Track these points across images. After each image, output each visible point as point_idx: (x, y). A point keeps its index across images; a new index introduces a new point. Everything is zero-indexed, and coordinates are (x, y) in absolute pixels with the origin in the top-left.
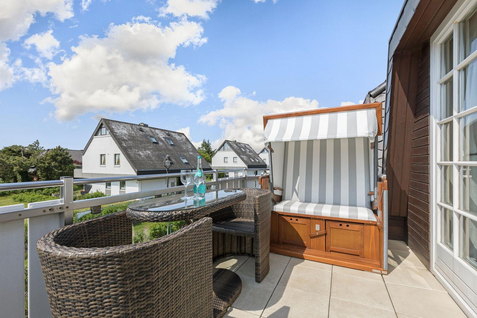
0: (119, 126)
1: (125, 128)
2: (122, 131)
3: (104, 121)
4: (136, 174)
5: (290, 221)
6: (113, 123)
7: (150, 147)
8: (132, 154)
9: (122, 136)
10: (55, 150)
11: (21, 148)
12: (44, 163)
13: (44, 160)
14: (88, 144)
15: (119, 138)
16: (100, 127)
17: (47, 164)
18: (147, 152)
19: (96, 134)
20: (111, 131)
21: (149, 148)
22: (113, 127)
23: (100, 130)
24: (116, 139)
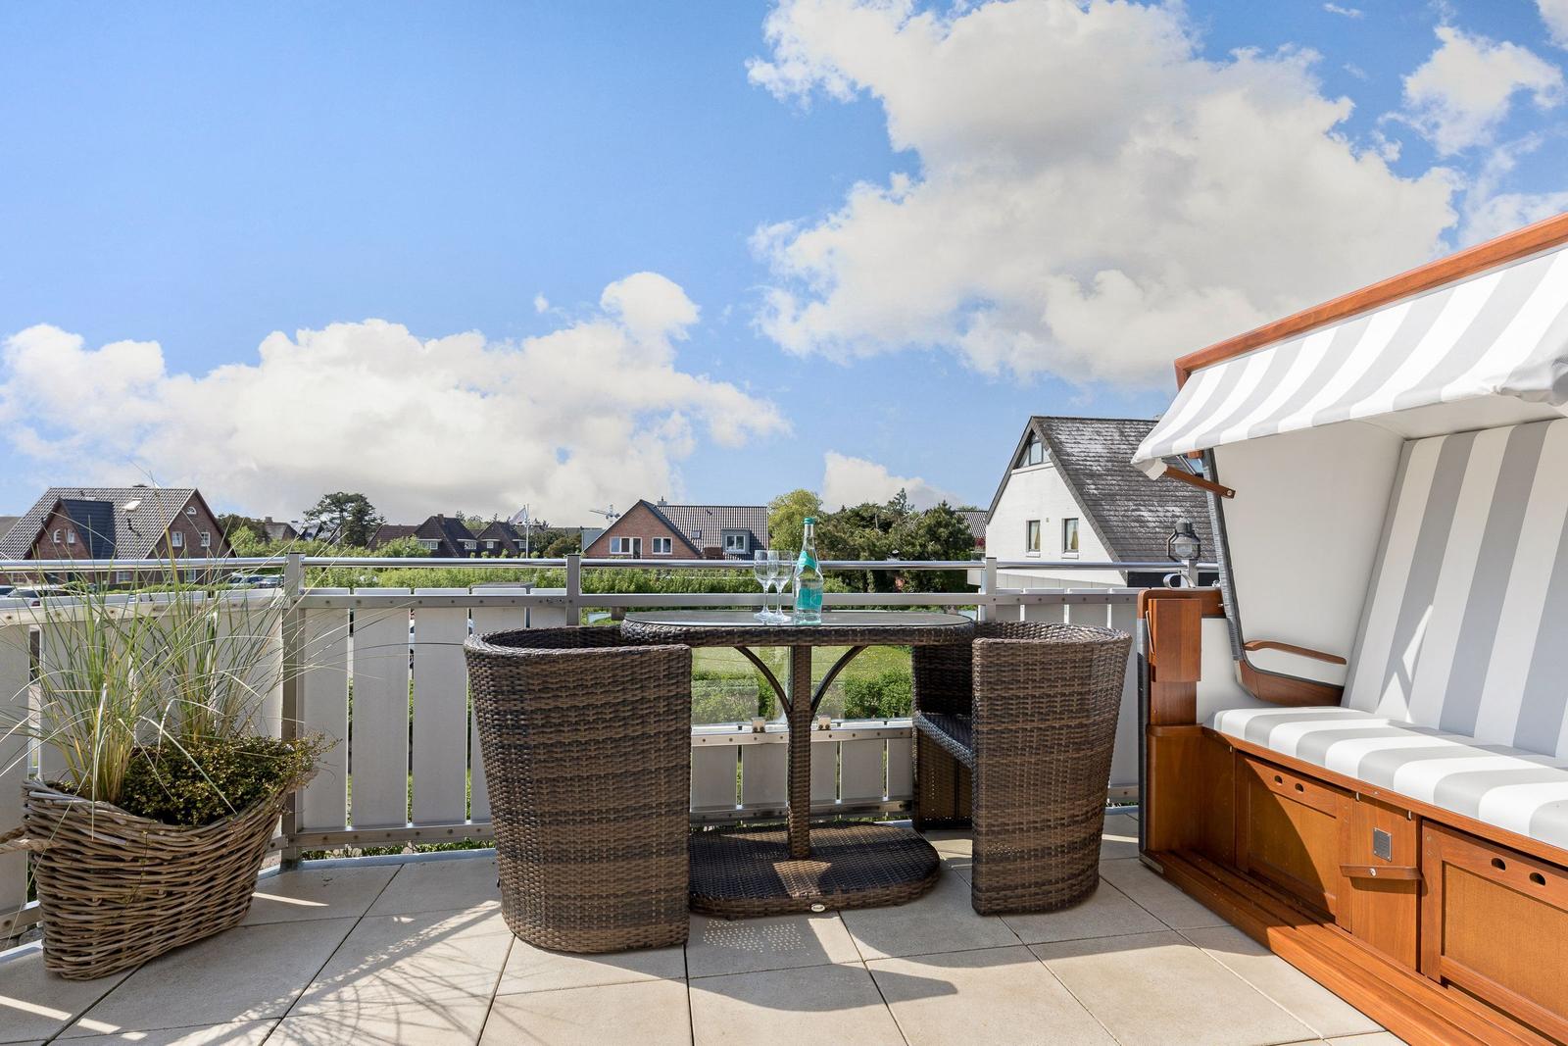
0: (1080, 433)
1: (1097, 437)
2: (1088, 446)
3: (1038, 422)
4: (1124, 583)
5: (1273, 786)
6: (1064, 427)
7: (1182, 494)
8: (1115, 518)
9: (1088, 463)
10: (935, 511)
11: (875, 510)
12: (914, 545)
13: (913, 538)
14: (999, 494)
15: (1077, 470)
16: (1029, 442)
17: (918, 547)
18: (1171, 509)
19: (1018, 463)
20: (1054, 451)
21: (1176, 496)
22: (1063, 438)
23: (1027, 451)
24: (1068, 474)
